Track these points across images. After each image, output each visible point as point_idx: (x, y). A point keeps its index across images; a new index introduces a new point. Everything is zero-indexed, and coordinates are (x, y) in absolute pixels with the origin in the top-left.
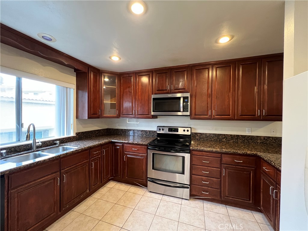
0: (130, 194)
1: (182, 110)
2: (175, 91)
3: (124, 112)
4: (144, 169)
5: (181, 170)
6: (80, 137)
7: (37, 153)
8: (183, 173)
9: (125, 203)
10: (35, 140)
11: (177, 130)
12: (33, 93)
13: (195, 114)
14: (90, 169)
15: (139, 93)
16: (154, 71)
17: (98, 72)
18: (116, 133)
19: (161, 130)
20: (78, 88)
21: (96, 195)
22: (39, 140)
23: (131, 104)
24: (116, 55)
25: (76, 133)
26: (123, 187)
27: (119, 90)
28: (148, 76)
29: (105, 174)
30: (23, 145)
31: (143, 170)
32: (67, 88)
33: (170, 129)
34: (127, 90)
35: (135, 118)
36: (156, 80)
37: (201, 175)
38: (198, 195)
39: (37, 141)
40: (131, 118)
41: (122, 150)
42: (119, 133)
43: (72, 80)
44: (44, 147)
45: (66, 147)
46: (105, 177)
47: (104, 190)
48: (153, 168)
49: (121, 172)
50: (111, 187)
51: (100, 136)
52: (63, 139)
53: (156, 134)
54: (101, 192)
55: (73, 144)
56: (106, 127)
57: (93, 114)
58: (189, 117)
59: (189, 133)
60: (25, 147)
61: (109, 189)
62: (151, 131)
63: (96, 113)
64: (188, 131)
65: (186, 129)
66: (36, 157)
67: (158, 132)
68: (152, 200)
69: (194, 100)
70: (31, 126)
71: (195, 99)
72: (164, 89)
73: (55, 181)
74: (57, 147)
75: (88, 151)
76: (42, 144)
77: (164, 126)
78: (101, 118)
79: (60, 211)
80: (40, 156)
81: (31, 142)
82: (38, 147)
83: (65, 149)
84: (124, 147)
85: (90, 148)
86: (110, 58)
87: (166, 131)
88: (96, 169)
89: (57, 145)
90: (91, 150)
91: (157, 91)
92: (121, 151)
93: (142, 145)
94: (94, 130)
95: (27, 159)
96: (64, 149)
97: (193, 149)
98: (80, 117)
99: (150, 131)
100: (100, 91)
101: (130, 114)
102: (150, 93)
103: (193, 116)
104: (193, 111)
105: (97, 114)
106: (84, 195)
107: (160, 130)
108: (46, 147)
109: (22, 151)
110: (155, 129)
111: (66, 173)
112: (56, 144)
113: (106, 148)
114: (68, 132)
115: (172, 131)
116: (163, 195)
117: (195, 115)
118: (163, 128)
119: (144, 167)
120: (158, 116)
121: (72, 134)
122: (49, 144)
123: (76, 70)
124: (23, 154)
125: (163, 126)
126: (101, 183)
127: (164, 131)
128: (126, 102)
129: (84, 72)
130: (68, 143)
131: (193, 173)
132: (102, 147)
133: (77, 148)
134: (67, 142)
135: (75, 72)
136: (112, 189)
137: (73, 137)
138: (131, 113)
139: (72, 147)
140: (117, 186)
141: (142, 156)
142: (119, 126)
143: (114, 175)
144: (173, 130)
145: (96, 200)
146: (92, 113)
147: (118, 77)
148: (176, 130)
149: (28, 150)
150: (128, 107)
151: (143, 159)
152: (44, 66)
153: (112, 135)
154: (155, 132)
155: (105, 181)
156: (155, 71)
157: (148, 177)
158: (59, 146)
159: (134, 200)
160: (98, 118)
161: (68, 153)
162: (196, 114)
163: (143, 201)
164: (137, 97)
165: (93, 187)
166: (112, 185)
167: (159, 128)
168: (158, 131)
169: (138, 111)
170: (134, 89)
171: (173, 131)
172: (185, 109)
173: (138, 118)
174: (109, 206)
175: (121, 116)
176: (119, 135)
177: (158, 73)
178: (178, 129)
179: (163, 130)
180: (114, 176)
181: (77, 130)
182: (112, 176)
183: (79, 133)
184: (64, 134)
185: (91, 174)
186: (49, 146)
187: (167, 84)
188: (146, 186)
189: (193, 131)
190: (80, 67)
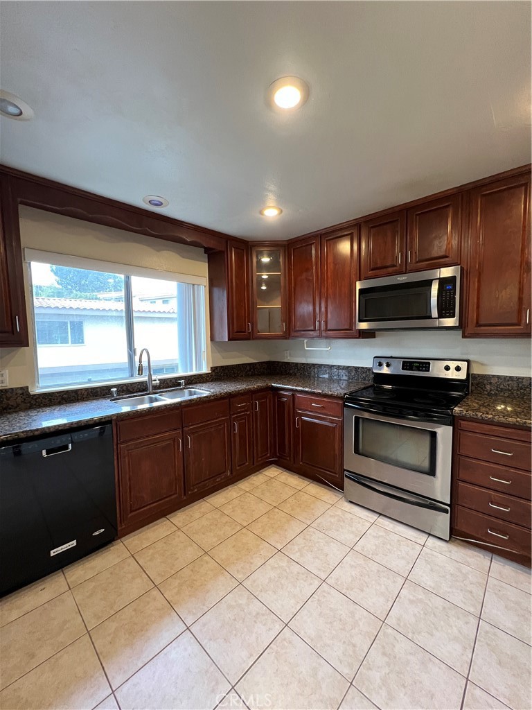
0: (306, 496)
1: (435, 313)
2: (418, 264)
3: (299, 326)
4: (337, 452)
5: (426, 464)
6: (218, 374)
7: (153, 396)
8: (432, 472)
9: (292, 510)
10: (150, 376)
11: (426, 367)
12: (161, 301)
13: (477, 322)
14: (232, 434)
15: (330, 281)
16: (362, 224)
17: (245, 246)
18: (286, 371)
19: (385, 365)
20: (212, 284)
21: (244, 485)
22: (157, 378)
23: (311, 308)
24: (271, 205)
25: (212, 368)
26: (294, 481)
27: (287, 278)
28: (349, 237)
29: (259, 449)
30: (136, 383)
31: (334, 451)
32: (194, 285)
33: (408, 364)
34: (304, 276)
35: (320, 336)
36: (368, 246)
37: (487, 486)
38: (475, 535)
39: (153, 378)
40: (313, 337)
41: (291, 406)
42: (291, 372)
43: (200, 269)
44: (163, 388)
45: (195, 392)
46: (259, 456)
47: (258, 479)
48: (357, 451)
49: (290, 450)
50: (272, 476)
51: (255, 375)
52: (191, 376)
53: (372, 376)
54: (251, 482)
55: (204, 386)
56: (265, 358)
57: (237, 332)
58: (460, 332)
59: (462, 375)
60: (139, 387)
61: (266, 479)
62: (359, 368)
63: (244, 330)
64: (458, 369)
65: (453, 365)
66: (152, 401)
67: (375, 371)
68: (352, 519)
69: (474, 283)
70: (145, 353)
71: (479, 281)
72: (389, 263)
73: (176, 443)
74: (181, 389)
75: (227, 400)
76: (160, 383)
77: (391, 357)
78: (253, 339)
79: (185, 495)
80: (156, 400)
81: (144, 378)
82: (155, 387)
83: (193, 393)
84: (296, 400)
85: (230, 396)
86: (261, 213)
87: (396, 369)
88: (242, 437)
89: (182, 387)
90: (232, 400)
91: (372, 270)
92: (289, 407)
93: (331, 396)
94: (243, 364)
95: (142, 402)
96: (191, 394)
97: (463, 416)
98: (217, 339)
99: (357, 369)
100: (250, 284)
101: (310, 329)
102: (353, 276)
103: (471, 328)
104: (472, 315)
105: (245, 332)
106: (222, 479)
107: (380, 364)
108: (166, 388)
109: (136, 392)
110: (368, 363)
111: (192, 433)
112: (179, 384)
113: (261, 399)
114: (199, 365)
115: (411, 369)
116: (381, 514)
117: (478, 325)
118: (389, 360)
119: (337, 447)
120: (377, 333)
121: (205, 370)
122: (170, 385)
123: (207, 250)
124: (136, 396)
125: (390, 355)
126: (253, 464)
127: (392, 368)
128: (301, 303)
129: (220, 251)
130: (198, 385)
131: (462, 476)
132: (254, 396)
133: (208, 392)
134: (196, 383)
135: (205, 253)
136: (274, 480)
137: (206, 374)
138: (312, 328)
139: (203, 391)
140: (284, 477)
141: (332, 422)
142: (290, 356)
143: (278, 455)
144: (416, 367)
145: (242, 493)
146: (235, 331)
147: (285, 252)
148: (423, 367)
149: (143, 390)
150: (306, 314)
151: (334, 428)
152: (158, 251)
153: (278, 374)
154: (369, 369)
155: (260, 463)
156: (366, 222)
157: (345, 468)
158: (184, 388)
159: (313, 509)
160: (248, 339)
161: (193, 400)
162: (482, 322)
163: (331, 516)
164: (324, 290)
165: (238, 468)
166: (273, 472)
167: (379, 360)
168: (376, 369)
169: (326, 322)
170: (317, 272)
171: (414, 368)
172: (445, 310)
173: (327, 337)
174: (262, 508)
175: (293, 334)
176: (291, 374)
177: (372, 227)
178: (429, 363)
179: (388, 365)
180: (278, 457)
181: (213, 363)
182: (274, 455)
183: (216, 368)
184: (191, 370)
185: (233, 444)
186: (171, 387)
187: (397, 249)
188: (341, 487)
189: (476, 370)
190: (211, 243)
